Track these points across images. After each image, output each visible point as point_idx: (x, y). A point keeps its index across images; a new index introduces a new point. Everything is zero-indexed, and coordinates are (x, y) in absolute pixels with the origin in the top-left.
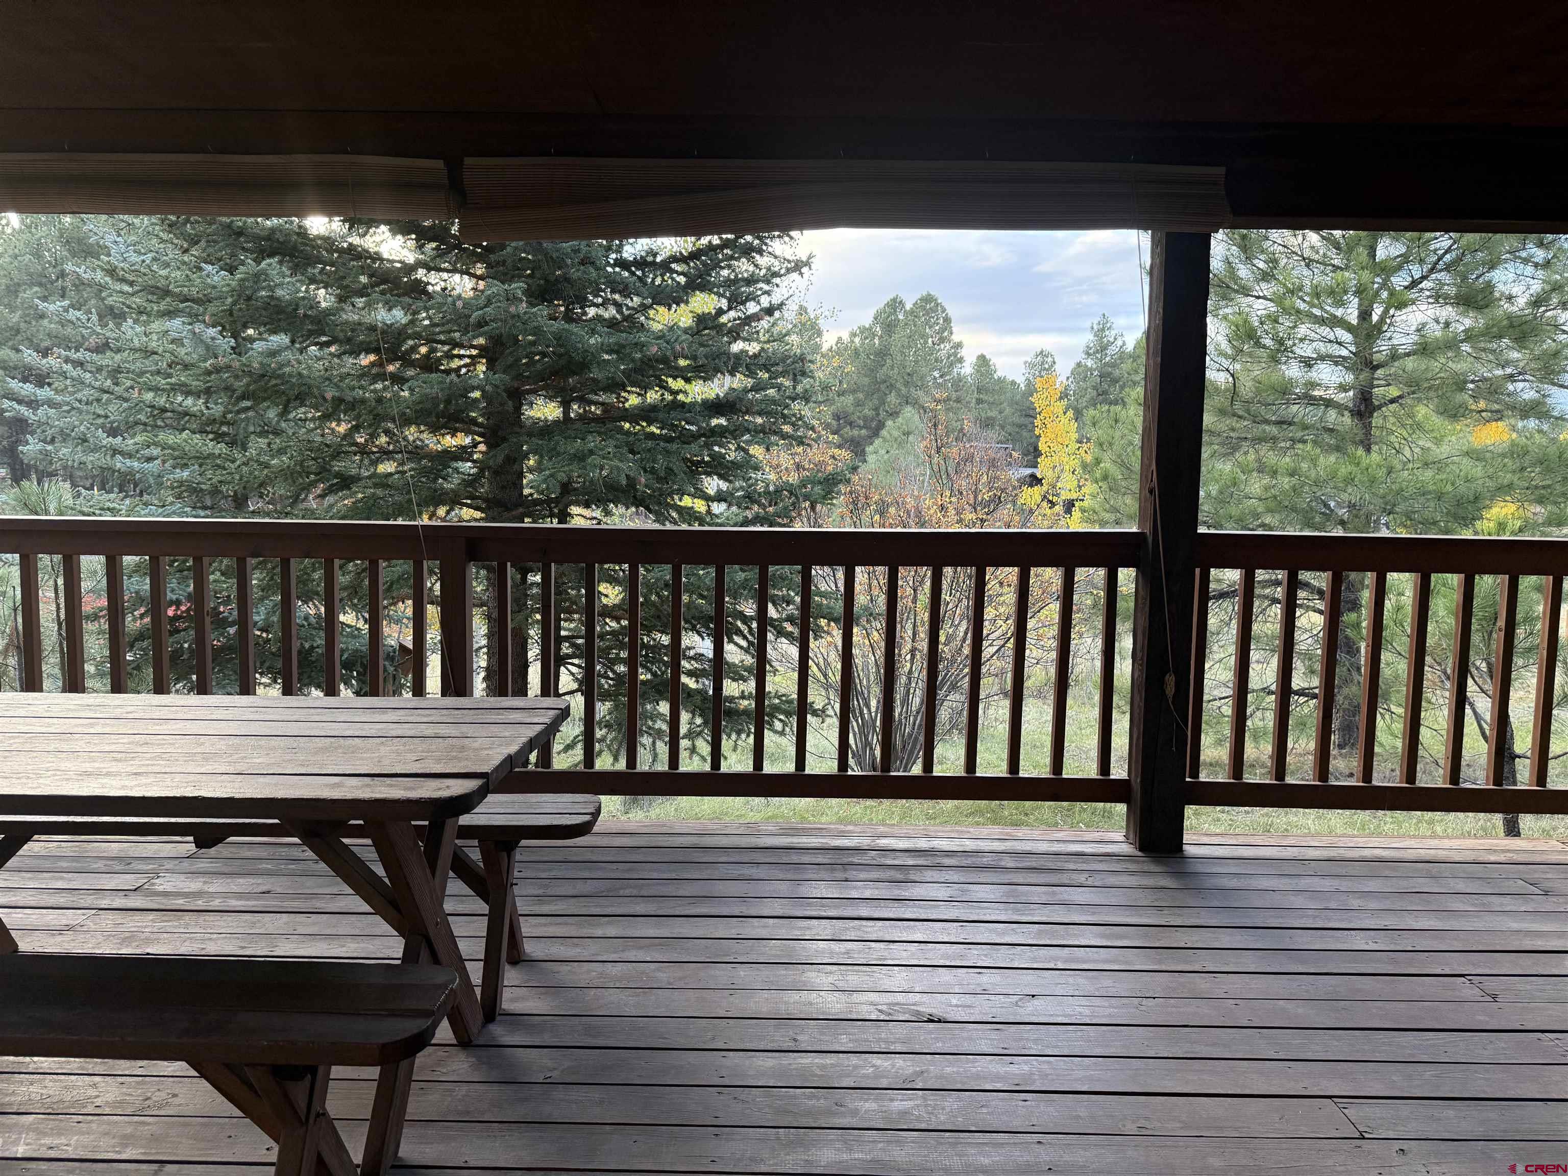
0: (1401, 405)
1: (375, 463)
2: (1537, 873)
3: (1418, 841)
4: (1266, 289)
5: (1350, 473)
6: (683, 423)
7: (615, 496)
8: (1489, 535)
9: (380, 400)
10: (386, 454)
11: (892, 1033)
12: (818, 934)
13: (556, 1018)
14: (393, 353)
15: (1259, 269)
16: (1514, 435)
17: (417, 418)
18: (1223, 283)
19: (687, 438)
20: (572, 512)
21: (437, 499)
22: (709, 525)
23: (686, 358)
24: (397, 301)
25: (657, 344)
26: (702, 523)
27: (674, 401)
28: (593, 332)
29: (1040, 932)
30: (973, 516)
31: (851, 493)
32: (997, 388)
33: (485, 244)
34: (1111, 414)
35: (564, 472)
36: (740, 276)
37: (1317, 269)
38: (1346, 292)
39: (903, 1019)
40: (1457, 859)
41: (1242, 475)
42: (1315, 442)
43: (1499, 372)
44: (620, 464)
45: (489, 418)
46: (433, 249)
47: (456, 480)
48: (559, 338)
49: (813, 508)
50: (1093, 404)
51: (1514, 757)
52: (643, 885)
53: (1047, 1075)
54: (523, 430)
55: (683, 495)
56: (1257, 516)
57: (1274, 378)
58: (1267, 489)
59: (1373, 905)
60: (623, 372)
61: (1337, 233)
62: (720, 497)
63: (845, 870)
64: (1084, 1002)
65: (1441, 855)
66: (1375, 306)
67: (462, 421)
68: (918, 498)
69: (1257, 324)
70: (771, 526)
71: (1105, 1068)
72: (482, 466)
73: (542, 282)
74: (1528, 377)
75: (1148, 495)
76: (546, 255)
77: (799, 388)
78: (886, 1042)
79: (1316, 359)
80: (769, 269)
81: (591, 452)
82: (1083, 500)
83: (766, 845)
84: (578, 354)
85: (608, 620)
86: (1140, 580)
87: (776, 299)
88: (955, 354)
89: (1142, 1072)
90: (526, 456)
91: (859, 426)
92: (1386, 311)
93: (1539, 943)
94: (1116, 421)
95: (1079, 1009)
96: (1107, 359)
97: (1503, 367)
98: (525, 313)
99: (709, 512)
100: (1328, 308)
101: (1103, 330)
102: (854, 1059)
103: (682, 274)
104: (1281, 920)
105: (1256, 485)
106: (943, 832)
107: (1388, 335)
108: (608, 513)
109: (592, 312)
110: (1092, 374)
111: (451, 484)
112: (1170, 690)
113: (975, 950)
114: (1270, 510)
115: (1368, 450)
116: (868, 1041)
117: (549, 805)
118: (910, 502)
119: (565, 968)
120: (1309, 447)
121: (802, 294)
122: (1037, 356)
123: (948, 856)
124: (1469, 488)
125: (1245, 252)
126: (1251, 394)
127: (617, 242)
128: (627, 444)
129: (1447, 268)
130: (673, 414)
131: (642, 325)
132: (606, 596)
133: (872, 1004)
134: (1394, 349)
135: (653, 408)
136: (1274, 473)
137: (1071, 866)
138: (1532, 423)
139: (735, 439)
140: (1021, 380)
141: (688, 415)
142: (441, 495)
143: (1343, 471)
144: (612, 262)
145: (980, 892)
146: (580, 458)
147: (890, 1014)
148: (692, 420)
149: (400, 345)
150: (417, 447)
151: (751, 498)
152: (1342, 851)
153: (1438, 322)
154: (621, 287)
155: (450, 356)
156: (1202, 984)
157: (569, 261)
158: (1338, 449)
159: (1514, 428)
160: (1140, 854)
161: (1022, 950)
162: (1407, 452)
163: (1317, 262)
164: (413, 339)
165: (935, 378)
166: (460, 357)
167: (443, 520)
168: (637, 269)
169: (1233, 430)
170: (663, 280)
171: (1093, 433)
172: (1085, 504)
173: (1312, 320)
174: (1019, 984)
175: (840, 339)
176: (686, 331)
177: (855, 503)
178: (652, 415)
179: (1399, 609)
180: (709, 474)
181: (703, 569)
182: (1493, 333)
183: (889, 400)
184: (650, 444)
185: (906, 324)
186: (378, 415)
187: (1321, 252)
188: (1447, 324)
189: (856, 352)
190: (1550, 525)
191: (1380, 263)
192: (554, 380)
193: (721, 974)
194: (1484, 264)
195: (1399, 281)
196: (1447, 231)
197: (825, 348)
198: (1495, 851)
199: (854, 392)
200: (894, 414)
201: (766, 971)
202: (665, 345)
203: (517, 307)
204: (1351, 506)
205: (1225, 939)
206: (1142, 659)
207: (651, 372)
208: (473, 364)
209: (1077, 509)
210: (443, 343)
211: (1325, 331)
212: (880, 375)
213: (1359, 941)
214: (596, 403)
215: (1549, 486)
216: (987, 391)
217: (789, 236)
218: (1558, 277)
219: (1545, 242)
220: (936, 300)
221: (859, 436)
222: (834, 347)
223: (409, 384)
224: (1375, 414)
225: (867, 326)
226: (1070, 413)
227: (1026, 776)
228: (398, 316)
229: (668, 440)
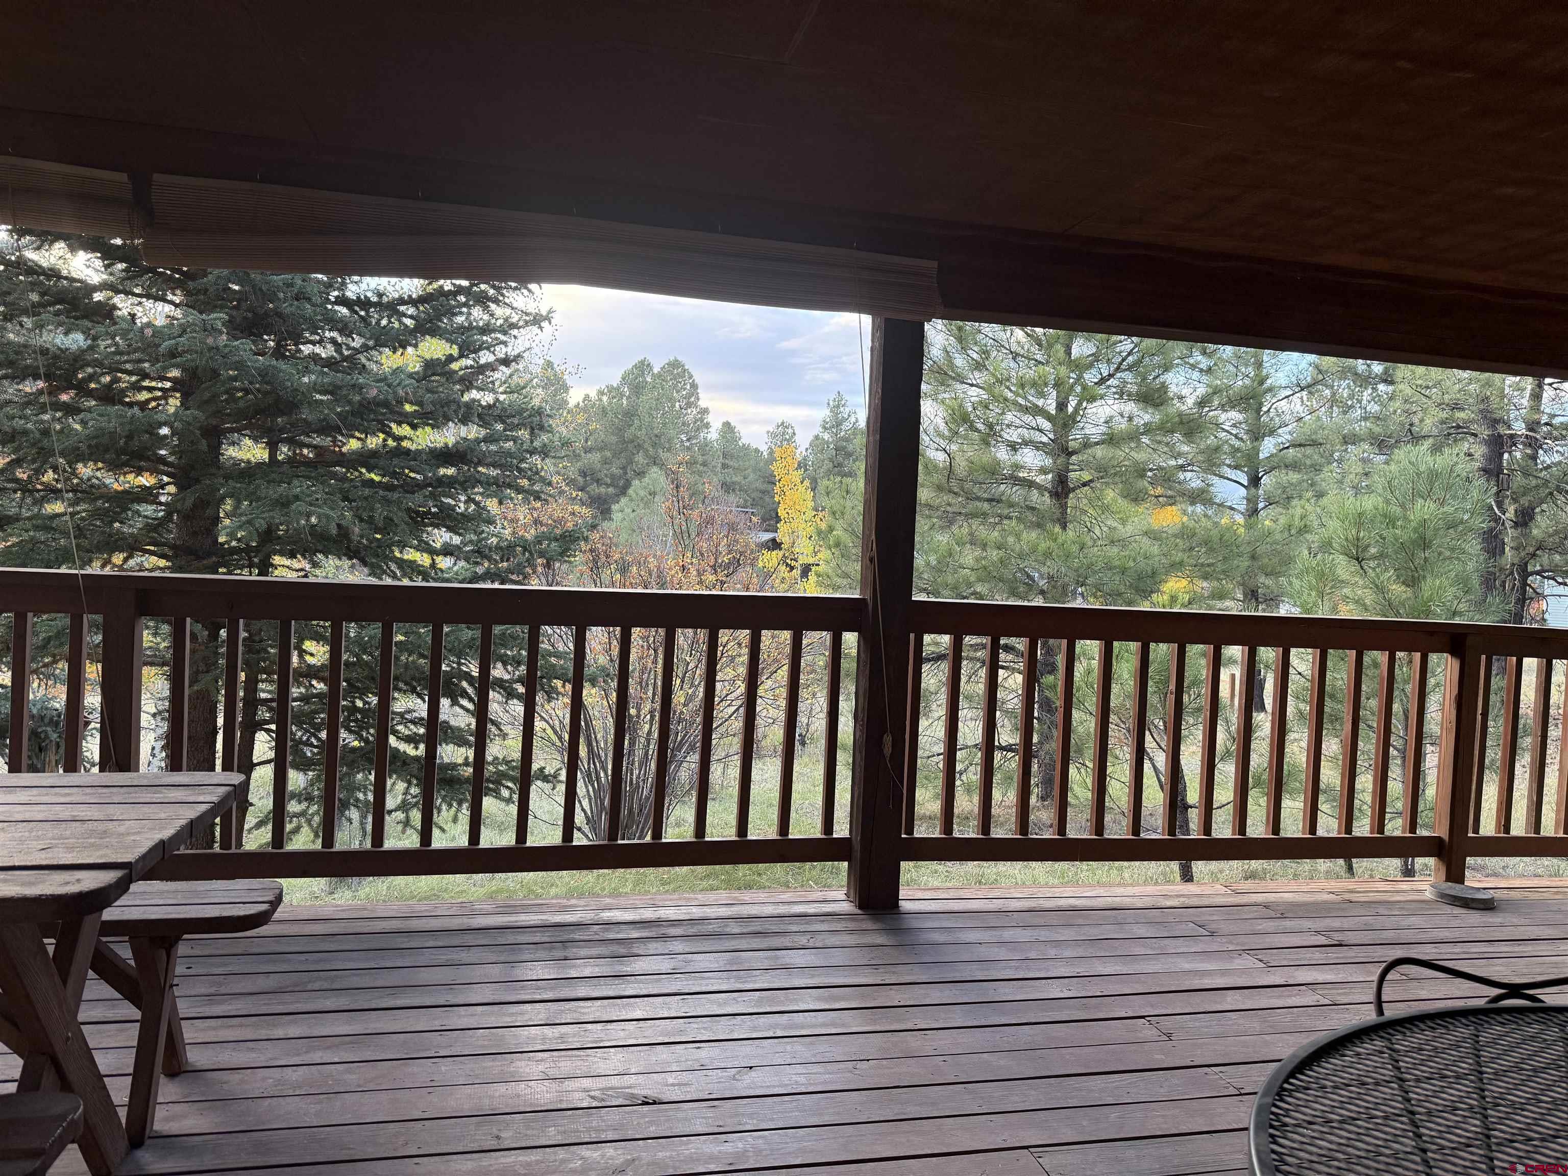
0: (1092, 488)
1: (40, 502)
2: (1205, 916)
3: (1107, 889)
4: (979, 377)
5: (1049, 548)
6: (407, 471)
7: (324, 546)
8: (1164, 607)
9: (46, 433)
10: (53, 493)
11: (604, 1121)
12: (530, 1019)
13: (221, 1136)
14: (66, 381)
15: (973, 359)
16: (1185, 519)
17: (91, 454)
18: (942, 369)
19: (413, 487)
20: (274, 562)
21: (112, 544)
22: (435, 580)
23: (411, 403)
24: (73, 324)
25: (377, 387)
26: (426, 577)
27: (399, 447)
28: (307, 371)
29: (761, 999)
30: (712, 578)
31: (591, 551)
32: (742, 454)
33: (185, 269)
34: (844, 486)
35: (264, 519)
36: (475, 324)
37: (1023, 362)
38: (1046, 385)
39: (617, 1103)
40: (1140, 905)
41: (956, 547)
42: (1019, 519)
43: (1173, 463)
44: (331, 513)
45: (181, 457)
46: (123, 271)
47: (139, 523)
48: (264, 374)
49: (548, 565)
50: (828, 473)
51: (1187, 807)
52: (336, 976)
53: (761, 1151)
54: (222, 472)
55: (404, 547)
56: (969, 585)
57: (985, 459)
58: (977, 560)
59: (1068, 953)
60: (339, 415)
61: (1039, 330)
62: (447, 551)
63: (565, 948)
64: (800, 1069)
65: (1127, 902)
66: (1070, 398)
67: (148, 459)
68: (659, 559)
69: (970, 409)
70: (502, 583)
71: (818, 1138)
72: (170, 508)
73: (250, 315)
74: (1195, 468)
75: (868, 562)
76: (253, 287)
77: (537, 444)
78: (597, 1130)
79: (1021, 444)
80: (506, 320)
81: (297, 498)
82: (817, 565)
83: (478, 927)
84: (287, 393)
85: (314, 682)
86: (862, 643)
87: (511, 350)
88: (702, 420)
89: (854, 1139)
90: (222, 500)
91: (606, 484)
92: (1079, 404)
93: (1206, 981)
94: (848, 492)
95: (794, 1078)
96: (842, 434)
97: (1176, 459)
98: (226, 346)
99: (433, 565)
100: (1031, 398)
101: (838, 406)
102: (561, 1153)
103: (411, 317)
104: (986, 973)
105: (969, 557)
106: (671, 900)
107: (1081, 425)
108: (315, 565)
109: (306, 349)
110: (828, 447)
111: (132, 527)
112: (888, 750)
113: (696, 1024)
114: (979, 580)
115: (1064, 527)
116: (578, 1132)
117: (220, 894)
118: (653, 563)
119: (236, 1077)
120: (1014, 522)
121: (546, 349)
122: (779, 426)
123: (674, 925)
124: (1147, 564)
125: (961, 343)
126: (965, 473)
127: (339, 279)
128: (341, 490)
129: (1130, 368)
130: (395, 461)
131: (364, 366)
132: (312, 655)
133: (585, 1090)
134: (1086, 437)
135: (374, 454)
136: (984, 546)
137: (794, 928)
138: (1199, 508)
139: (465, 490)
140: (764, 448)
141: (412, 463)
142: (116, 541)
143: (1043, 546)
144: (333, 299)
145: (703, 962)
146: (284, 503)
147: (603, 1100)
148: (418, 469)
149: (75, 372)
150: (92, 486)
151: (481, 553)
152: (1041, 901)
153: (1122, 416)
154: (340, 326)
155: (139, 388)
156: (914, 1042)
157: (281, 295)
158: (1039, 525)
159: (1184, 512)
160: (859, 912)
161: (742, 1020)
162: (1097, 531)
163: (1022, 356)
164: (93, 367)
165: (682, 441)
166: (150, 389)
167: (121, 568)
168: (362, 309)
169: (949, 505)
170: (390, 322)
171: (825, 502)
172: (820, 569)
173: (1017, 408)
174: (737, 1056)
175: (587, 396)
176: (411, 376)
177: (595, 561)
178: (372, 461)
179: (1089, 672)
180: (437, 526)
181: (423, 628)
182: (1167, 428)
183: (636, 459)
184: (367, 492)
185: (654, 387)
186: (43, 449)
187: (1026, 348)
188: (1130, 419)
189: (604, 410)
190: (1213, 598)
191: (1075, 361)
192: (259, 419)
193: (420, 1071)
194: (1159, 367)
195: (1091, 377)
196: (1130, 335)
197: (572, 403)
198: (1170, 896)
199: (601, 449)
200: (640, 474)
201: (470, 1063)
202: (386, 388)
203: (215, 338)
204: (1051, 578)
205: (936, 995)
206: (863, 720)
207: (372, 416)
208: (165, 398)
209: (813, 573)
210: (130, 373)
211: (1028, 419)
212: (628, 435)
213: (1055, 990)
214: (308, 446)
215: (1212, 564)
216: (732, 457)
217: (526, 288)
218: (1219, 382)
219: (1208, 351)
220: (683, 366)
221: (606, 494)
222: (581, 404)
223: (82, 416)
224: (1071, 495)
225: (615, 385)
226: (807, 483)
227: (754, 838)
228: (76, 340)
229: (389, 488)
